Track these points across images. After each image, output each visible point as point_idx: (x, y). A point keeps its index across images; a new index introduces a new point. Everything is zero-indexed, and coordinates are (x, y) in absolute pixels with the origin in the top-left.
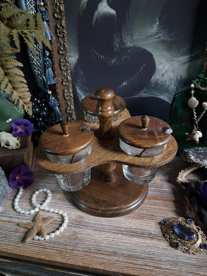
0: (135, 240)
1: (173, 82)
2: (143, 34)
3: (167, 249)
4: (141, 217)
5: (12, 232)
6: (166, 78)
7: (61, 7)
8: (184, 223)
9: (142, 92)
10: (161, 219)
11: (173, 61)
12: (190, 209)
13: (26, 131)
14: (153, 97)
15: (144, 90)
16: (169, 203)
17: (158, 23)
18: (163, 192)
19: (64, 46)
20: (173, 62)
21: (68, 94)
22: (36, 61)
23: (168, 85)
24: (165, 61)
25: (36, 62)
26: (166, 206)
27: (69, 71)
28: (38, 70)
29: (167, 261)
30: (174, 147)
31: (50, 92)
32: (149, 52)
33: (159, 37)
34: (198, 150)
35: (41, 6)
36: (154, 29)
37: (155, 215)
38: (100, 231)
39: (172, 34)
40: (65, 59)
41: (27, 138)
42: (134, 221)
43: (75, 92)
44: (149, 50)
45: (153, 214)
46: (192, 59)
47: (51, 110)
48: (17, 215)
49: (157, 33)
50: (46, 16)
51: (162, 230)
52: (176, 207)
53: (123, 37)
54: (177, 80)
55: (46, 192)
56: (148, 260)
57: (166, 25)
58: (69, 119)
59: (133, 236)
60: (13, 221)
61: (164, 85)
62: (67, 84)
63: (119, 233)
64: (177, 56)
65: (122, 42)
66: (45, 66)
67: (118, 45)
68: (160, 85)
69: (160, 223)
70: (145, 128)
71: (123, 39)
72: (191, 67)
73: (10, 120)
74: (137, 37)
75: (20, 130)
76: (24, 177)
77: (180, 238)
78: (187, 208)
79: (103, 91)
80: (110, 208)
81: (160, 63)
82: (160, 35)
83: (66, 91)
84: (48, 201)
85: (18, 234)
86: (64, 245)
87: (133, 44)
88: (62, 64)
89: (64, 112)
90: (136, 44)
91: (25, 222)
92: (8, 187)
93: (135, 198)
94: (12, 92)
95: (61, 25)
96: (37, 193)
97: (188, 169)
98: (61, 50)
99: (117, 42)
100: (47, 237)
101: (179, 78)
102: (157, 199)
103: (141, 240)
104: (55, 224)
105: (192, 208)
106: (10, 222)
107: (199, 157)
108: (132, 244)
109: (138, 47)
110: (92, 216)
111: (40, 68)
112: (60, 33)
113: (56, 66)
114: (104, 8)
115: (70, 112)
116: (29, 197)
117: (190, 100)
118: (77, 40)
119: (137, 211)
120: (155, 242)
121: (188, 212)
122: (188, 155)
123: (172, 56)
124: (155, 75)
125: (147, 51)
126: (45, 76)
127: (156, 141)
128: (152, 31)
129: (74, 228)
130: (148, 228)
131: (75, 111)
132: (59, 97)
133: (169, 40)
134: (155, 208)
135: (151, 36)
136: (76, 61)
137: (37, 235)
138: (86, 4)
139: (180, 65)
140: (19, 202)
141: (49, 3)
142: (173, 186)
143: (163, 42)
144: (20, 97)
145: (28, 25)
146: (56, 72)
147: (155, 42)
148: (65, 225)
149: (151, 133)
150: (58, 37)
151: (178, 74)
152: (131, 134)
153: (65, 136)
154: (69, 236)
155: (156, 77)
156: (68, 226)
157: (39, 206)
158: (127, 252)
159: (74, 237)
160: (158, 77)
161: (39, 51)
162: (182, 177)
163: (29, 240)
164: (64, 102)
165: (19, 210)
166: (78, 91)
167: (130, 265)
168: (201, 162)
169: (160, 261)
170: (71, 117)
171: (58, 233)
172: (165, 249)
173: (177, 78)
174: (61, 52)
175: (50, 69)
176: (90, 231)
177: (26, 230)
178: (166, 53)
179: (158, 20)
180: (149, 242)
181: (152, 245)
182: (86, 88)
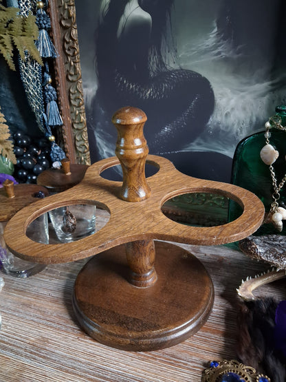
1: (245, 126)
2: (194, 49)
6: (232, 119)
7: (71, 11)
9: (193, 144)
12: (248, 352)
14: (212, 152)
15: (197, 141)
16: (213, 336)
17: (216, 30)
19: (75, 68)
20: (242, 94)
21: (82, 143)
22: (33, 89)
23: (237, 133)
24: (229, 91)
25: (32, 91)
27: (83, 107)
28: (37, 103)
31: (52, 138)
32: (204, 78)
33: (219, 53)
34: (274, 240)
35: (39, 8)
36: (211, 39)
38: (67, 371)
39: (239, 47)
40: (76, 88)
43: (92, 140)
44: (204, 73)
46: (275, 88)
49: (215, 47)
50: (45, 22)
53: (163, 55)
57: (229, 32)
64: (249, 84)
65: (161, 63)
66: (45, 97)
67: (155, 68)
68: (223, 131)
71: (163, 58)
72: (273, 101)
74: (183, 53)
81: (221, 94)
82: (220, 49)
83: (78, 138)
87: (179, 65)
88: (72, 97)
90: (182, 65)
95: (71, 38)
97: (261, 277)
98: (71, 75)
99: (153, 63)
101: (254, 119)
105: (253, 352)
107: (274, 251)
109: (186, 71)
111: (39, 99)
112: (69, 50)
113: (63, 99)
114: (134, 11)
118: (95, 61)
123: (241, 83)
124: (214, 115)
125: (200, 75)
126: (45, 112)
128: (207, 44)
129: (23, 359)
132: (66, 146)
133: (236, 56)
135: (206, 52)
136: (95, 93)
138: (107, 6)
139: (255, 99)
141: (52, 4)
142: (229, 306)
143: (226, 60)
145: (10, 29)
146: (62, 108)
147: (213, 61)
150: (67, 55)
151: (252, 113)
155: (216, 119)
160: (219, 119)
161: (36, 74)
162: (246, 289)
164: (75, 155)
166: (98, 140)
168: (276, 262)
174: (70, 78)
175: (54, 103)
178: (231, 79)
179: (215, 25)
182: (109, 136)
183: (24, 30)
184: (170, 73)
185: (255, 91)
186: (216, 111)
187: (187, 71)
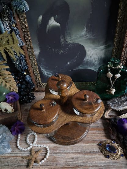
0: (87, 156)
3: (104, 159)
4: (88, 142)
5: (20, 163)
6: (92, 58)
7: (26, 25)
8: (111, 144)
9: (79, 67)
10: (98, 142)
11: (96, 49)
12: (113, 135)
13: (15, 98)
14: (85, 69)
15: (80, 66)
16: (102, 131)
17: (86, 29)
18: (97, 124)
19: (30, 46)
26: (100, 133)
27: (35, 60)
28: (17, 62)
29: (104, 166)
30: (103, 108)
31: (25, 73)
33: (87, 37)
35: (13, 27)
36: (84, 32)
37: (95, 140)
38: (68, 154)
39: (94, 35)
40: (32, 53)
41: (16, 103)
42: (84, 145)
43: (40, 70)
44: (82, 44)
45: (94, 139)
46: (107, 48)
47: (27, 83)
48: (20, 152)
49: (86, 35)
50: (18, 33)
51: (100, 149)
52: (106, 133)
53: (66, 38)
54: (99, 59)
55: (33, 134)
56: (95, 167)
57: (90, 29)
58: (38, 85)
59: (85, 154)
60: (19, 156)
61: (92, 62)
62: (35, 67)
63: (78, 154)
64: (98, 46)
65: (65, 41)
66: (20, 60)
67: (63, 43)
69: (98, 145)
70: (86, 100)
72: (106, 51)
73: (4, 93)
74: (74, 37)
75: (11, 98)
76: (20, 127)
77: (110, 152)
78: (111, 134)
79: (62, 84)
80: (71, 141)
82: (87, 35)
83: (34, 71)
84: (36, 140)
85: (23, 163)
86: (50, 166)
88: (31, 57)
89: (35, 82)
90: (73, 41)
91: (26, 155)
92: (12, 136)
93: (83, 132)
94: (6, 84)
95: (27, 35)
96: (29, 136)
98: (29, 49)
99: (62, 41)
100: (40, 163)
101: (100, 57)
102: (95, 130)
103: (90, 156)
104: (43, 154)
105: (114, 134)
106: (17, 156)
108: (85, 159)
110: (62, 146)
112: (27, 40)
113: (27, 58)
115: (38, 81)
116: (24, 139)
117: (108, 74)
118: (37, 42)
119: (85, 139)
120: (97, 156)
121: (112, 136)
122: (109, 106)
123: (95, 46)
124: (86, 57)
126: (21, 65)
127: (94, 109)
129: (53, 155)
130: (93, 149)
131: (41, 80)
132: (31, 74)
133: (93, 38)
134: (95, 136)
135: (82, 36)
136: (39, 53)
137: (34, 162)
138: (41, 21)
140: (19, 143)
141: (18, 24)
142: (102, 120)
143: (90, 39)
144: (10, 86)
145: (8, 43)
146: (27, 62)
147: (85, 39)
148: (48, 154)
149: (90, 104)
150: (26, 42)
152: (80, 105)
153: (43, 111)
154: (52, 160)
155: (87, 58)
156: (50, 154)
157: (32, 144)
158: (84, 165)
159: (55, 160)
160: (88, 58)
162: (106, 115)
163: (31, 166)
164: (34, 76)
165: (21, 148)
166: (42, 69)
169: (101, 167)
170: (39, 84)
171: (45, 159)
172: (103, 159)
173: (99, 58)
175: (24, 60)
176: (62, 155)
177: (28, 160)
178: (91, 45)
179: (85, 27)
180: (94, 157)
181: (96, 158)
182: (46, 67)
183: (13, 42)
184: (69, 44)
185: (100, 49)
186: (86, 56)
187: (76, 43)
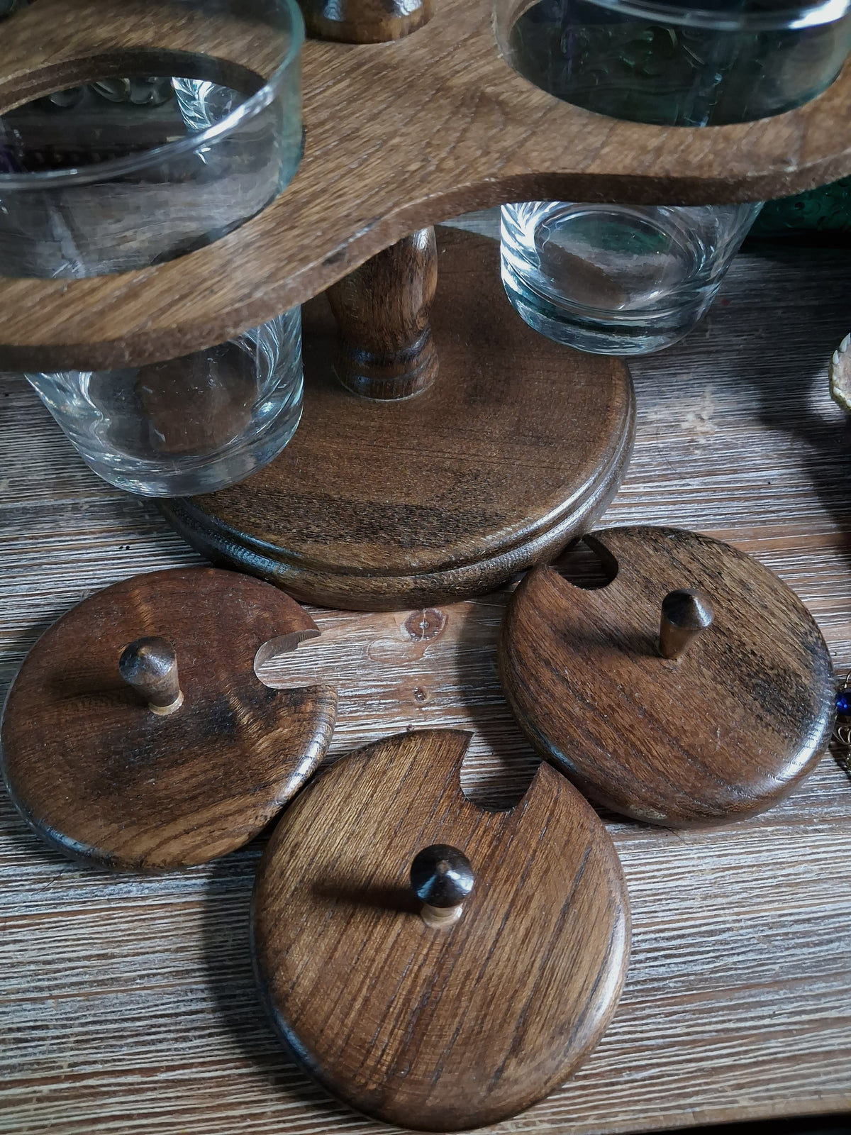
0: (698, 861)
18: (755, 492)
103: (735, 854)
158: (674, 966)
167: (721, 1056)
180: (785, 855)
181: (813, 871)
